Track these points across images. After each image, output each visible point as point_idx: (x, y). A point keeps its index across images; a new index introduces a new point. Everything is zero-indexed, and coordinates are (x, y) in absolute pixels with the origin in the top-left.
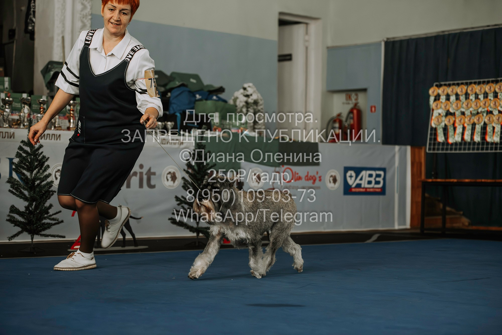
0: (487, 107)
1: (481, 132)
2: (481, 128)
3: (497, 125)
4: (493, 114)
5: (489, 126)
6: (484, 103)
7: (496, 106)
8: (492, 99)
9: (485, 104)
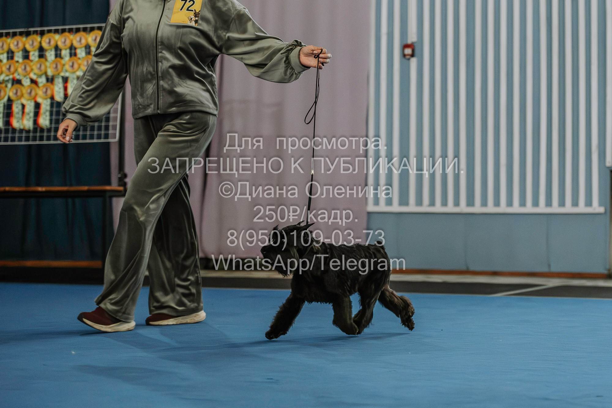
0: (13, 74)
1: (4, 113)
2: (4, 106)
3: (29, 102)
4: (22, 85)
5: (17, 104)
6: (8, 67)
7: (26, 72)
8: (21, 60)
9: (9, 69)
